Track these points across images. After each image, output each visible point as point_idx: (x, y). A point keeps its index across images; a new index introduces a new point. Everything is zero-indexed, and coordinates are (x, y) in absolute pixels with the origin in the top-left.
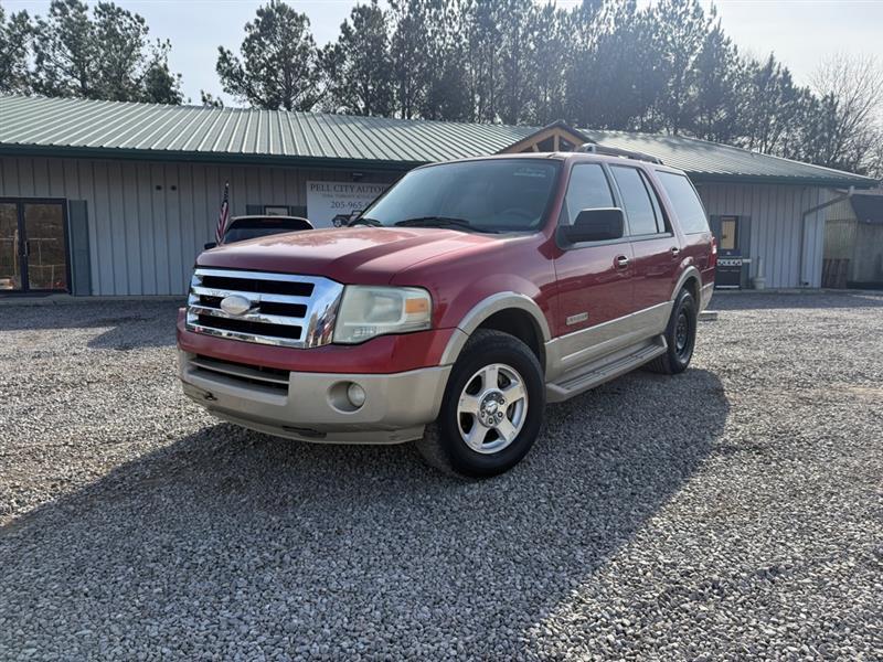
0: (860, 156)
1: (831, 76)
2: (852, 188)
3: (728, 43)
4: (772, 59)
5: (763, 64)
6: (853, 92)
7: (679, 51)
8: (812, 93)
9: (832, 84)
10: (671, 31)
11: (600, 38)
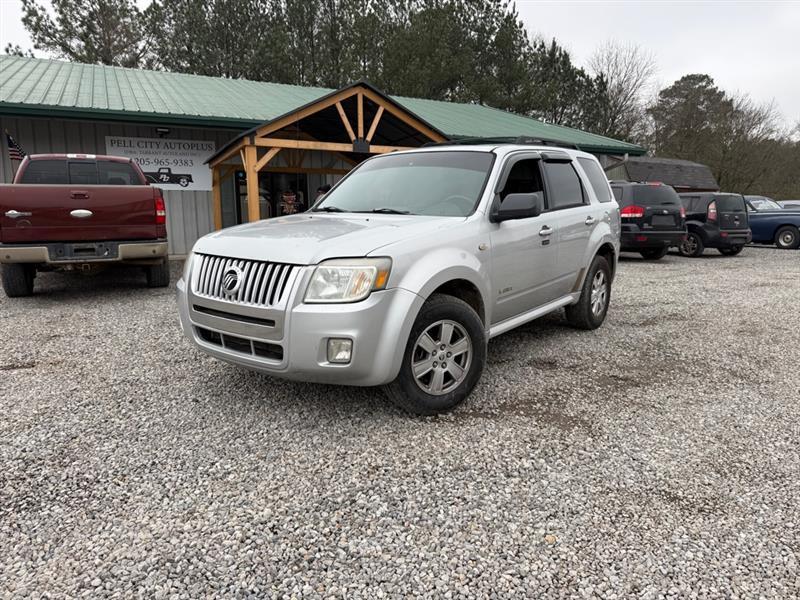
0: (629, 130)
1: (605, 60)
2: (627, 155)
3: (521, 26)
4: (554, 43)
5: (549, 46)
6: (623, 75)
7: (481, 30)
8: (586, 73)
9: (606, 67)
10: (474, 12)
11: (411, 14)
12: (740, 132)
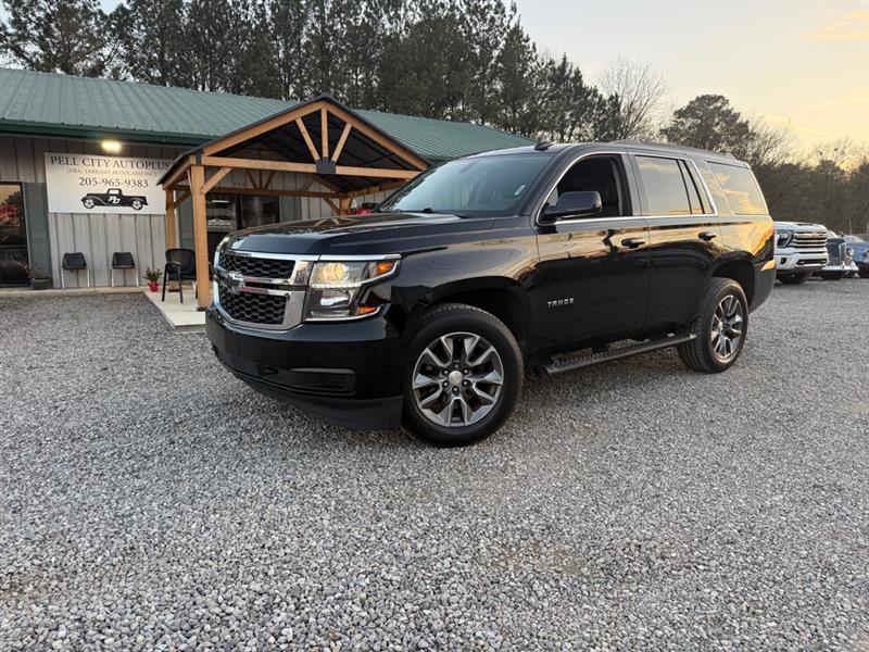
1: (616, 78)
3: (527, 40)
4: (565, 59)
5: (558, 63)
6: (634, 94)
7: (484, 44)
8: (599, 93)
9: (616, 85)
10: (475, 24)
11: (407, 24)
12: (756, 155)
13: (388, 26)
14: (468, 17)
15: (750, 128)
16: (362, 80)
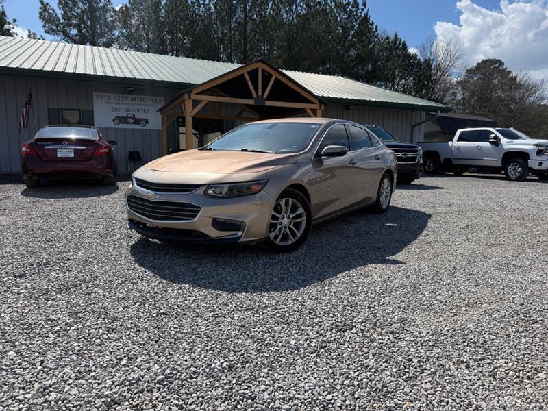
0: (444, 96)
2: (439, 112)
3: (373, 24)
4: (396, 36)
5: (392, 38)
6: (441, 58)
7: (344, 27)
8: (418, 57)
9: (429, 53)
10: (340, 15)
11: (297, 16)
12: (522, 98)
13: (285, 16)
14: (335, 10)
15: (518, 80)
16: (267, 50)
